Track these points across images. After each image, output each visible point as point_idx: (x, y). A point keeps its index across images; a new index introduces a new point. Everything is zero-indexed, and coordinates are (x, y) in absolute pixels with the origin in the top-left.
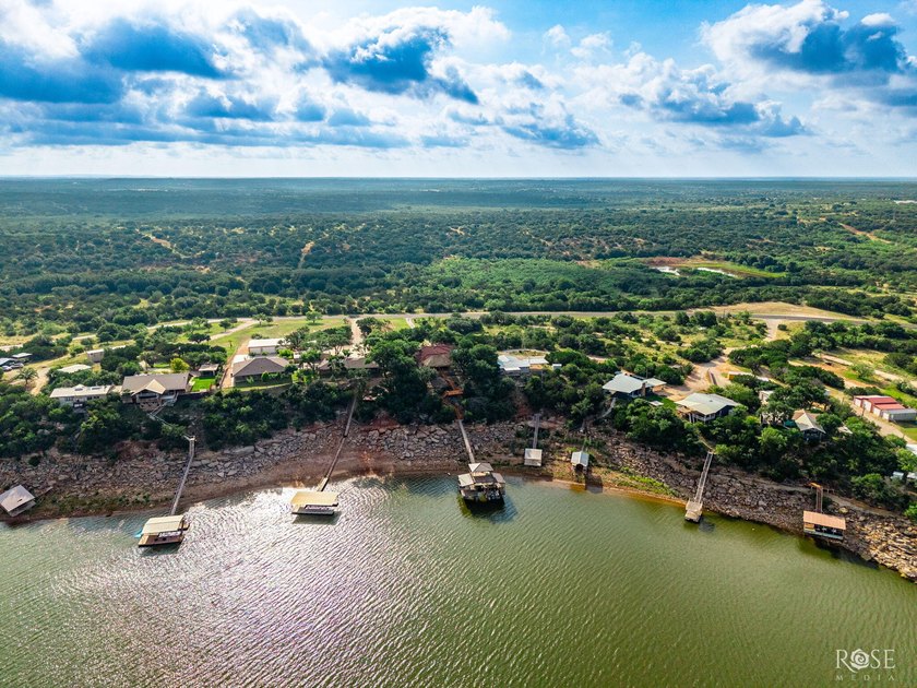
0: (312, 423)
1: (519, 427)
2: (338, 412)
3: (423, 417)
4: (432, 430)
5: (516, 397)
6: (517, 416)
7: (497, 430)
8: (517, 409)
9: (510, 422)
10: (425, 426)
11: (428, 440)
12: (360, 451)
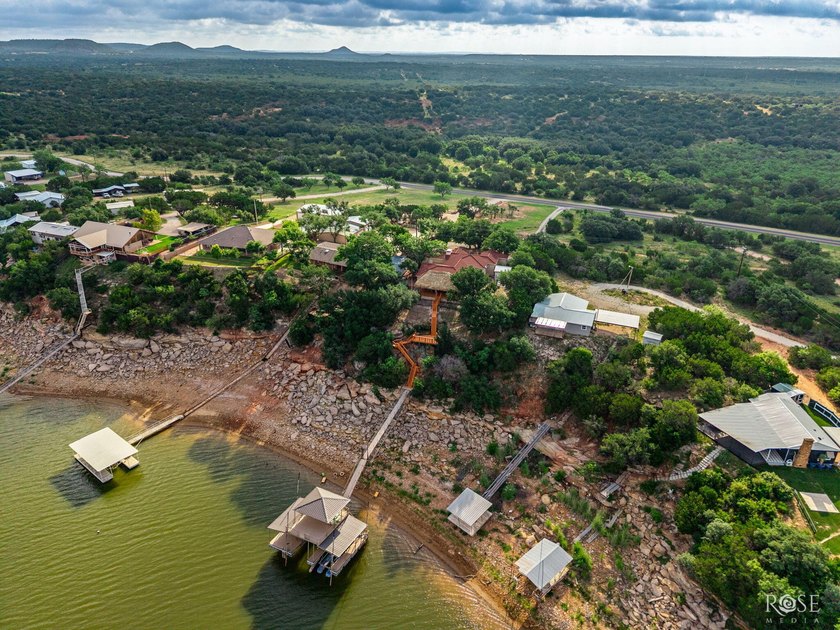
0: (239, 328)
1: (502, 438)
2: (279, 322)
3: (358, 365)
4: (362, 390)
5: (530, 377)
6: (513, 412)
7: (462, 426)
8: (520, 399)
9: (495, 420)
10: (354, 382)
11: (347, 406)
12: (262, 389)
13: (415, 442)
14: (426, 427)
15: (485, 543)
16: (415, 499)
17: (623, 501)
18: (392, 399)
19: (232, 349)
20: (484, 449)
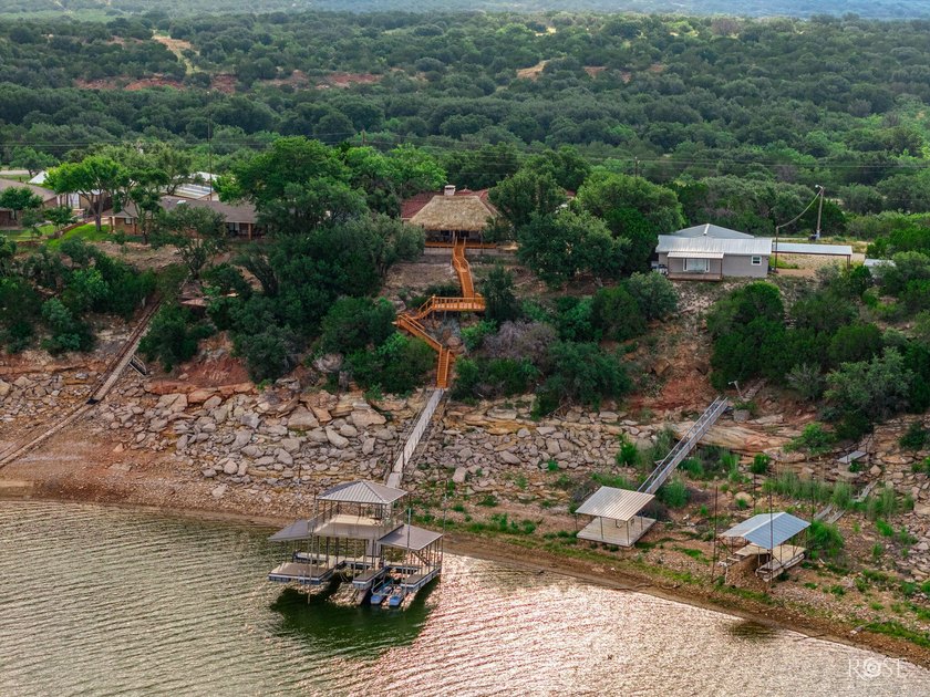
0: (16, 352)
1: (641, 438)
2: (106, 336)
3: (325, 363)
4: (342, 408)
5: (673, 343)
6: (652, 401)
7: (560, 435)
8: (662, 379)
9: (620, 419)
10: (324, 394)
11: (316, 435)
12: (109, 442)
13: (473, 469)
14: (488, 445)
15: (654, 554)
16: (504, 530)
17: (875, 470)
18: (408, 413)
19: (10, 392)
20: (612, 461)
